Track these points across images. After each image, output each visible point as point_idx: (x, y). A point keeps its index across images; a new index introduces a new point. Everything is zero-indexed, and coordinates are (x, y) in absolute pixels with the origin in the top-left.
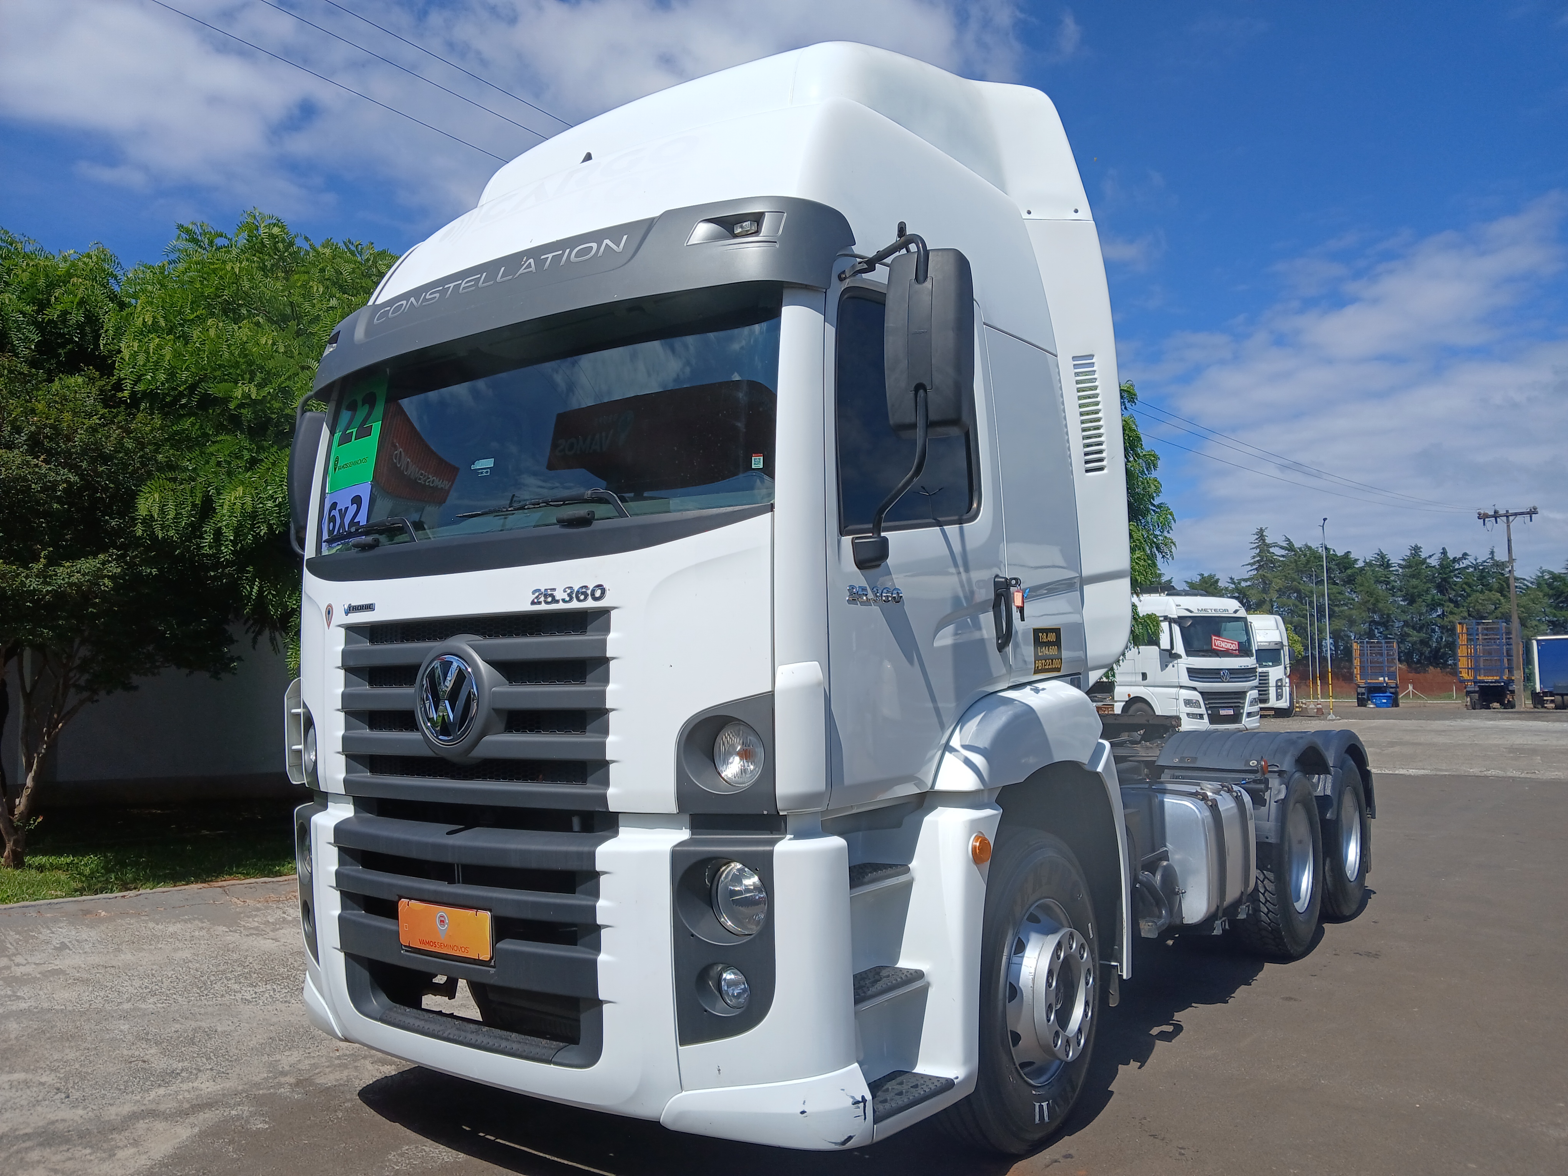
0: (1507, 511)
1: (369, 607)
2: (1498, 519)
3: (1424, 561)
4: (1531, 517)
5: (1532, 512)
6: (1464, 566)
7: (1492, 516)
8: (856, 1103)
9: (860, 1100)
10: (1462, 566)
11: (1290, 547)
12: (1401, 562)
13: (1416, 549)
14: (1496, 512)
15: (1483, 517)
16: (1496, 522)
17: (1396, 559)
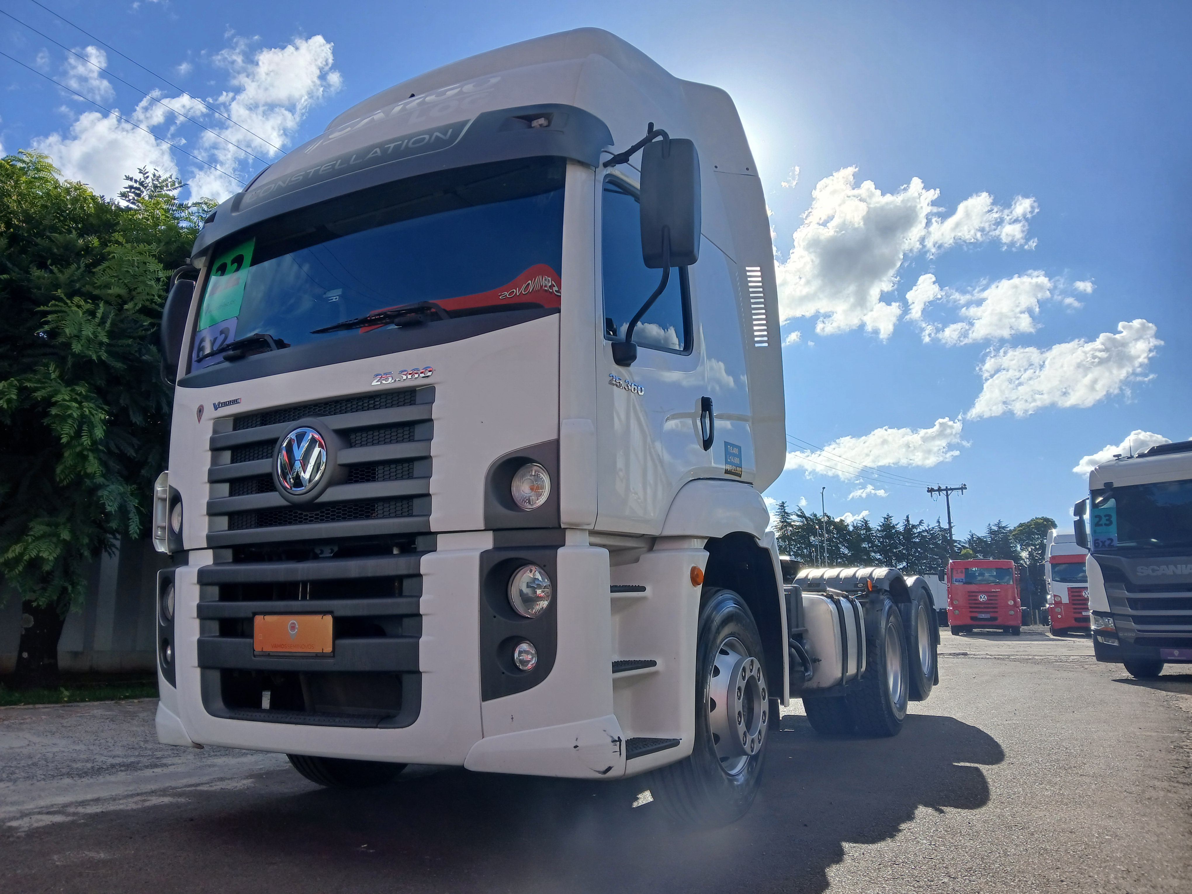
0: (947, 487)
1: (235, 402)
2: (941, 493)
3: (893, 527)
4: (962, 491)
5: (963, 488)
6: (921, 530)
7: (936, 491)
8: (614, 741)
9: (617, 739)
10: (919, 530)
11: (802, 516)
12: (879, 528)
13: (888, 518)
14: (940, 487)
15: (931, 490)
16: (940, 495)
17: (875, 524)
